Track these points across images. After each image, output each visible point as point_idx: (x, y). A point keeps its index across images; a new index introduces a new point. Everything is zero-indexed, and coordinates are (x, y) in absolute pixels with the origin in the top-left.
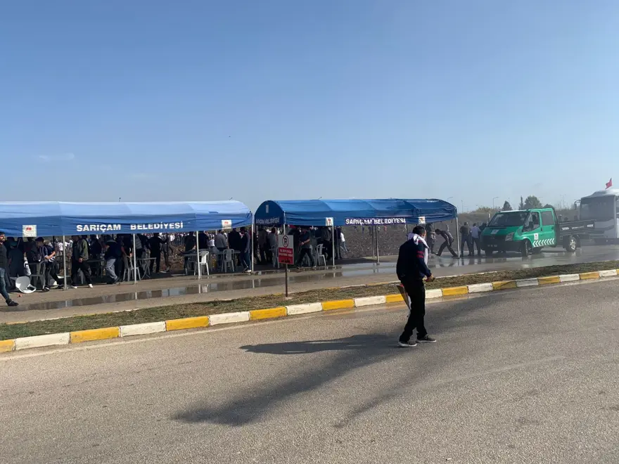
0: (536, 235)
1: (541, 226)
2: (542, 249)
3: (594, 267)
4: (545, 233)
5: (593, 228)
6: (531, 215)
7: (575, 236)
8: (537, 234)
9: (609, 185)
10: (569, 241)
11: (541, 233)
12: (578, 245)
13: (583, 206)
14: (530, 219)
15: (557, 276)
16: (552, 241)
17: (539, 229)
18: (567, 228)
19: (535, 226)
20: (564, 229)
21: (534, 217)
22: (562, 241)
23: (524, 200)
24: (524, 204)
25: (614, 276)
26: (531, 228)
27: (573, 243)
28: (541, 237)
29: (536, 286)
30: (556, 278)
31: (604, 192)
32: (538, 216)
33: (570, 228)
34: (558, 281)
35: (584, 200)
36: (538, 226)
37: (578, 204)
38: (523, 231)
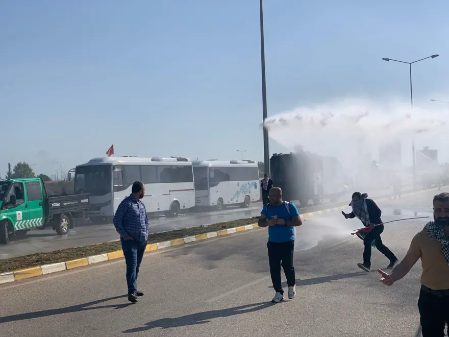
0: (19, 214)
1: (26, 202)
2: (28, 233)
3: (84, 253)
4: (31, 210)
5: (88, 203)
6: (13, 187)
7: (67, 214)
8: (20, 212)
9: (111, 152)
10: (60, 221)
11: (26, 211)
12: (70, 226)
13: (78, 175)
14: (12, 192)
15: (38, 267)
16: (39, 221)
17: (23, 205)
18: (58, 204)
19: (18, 201)
20: (54, 205)
21: (17, 189)
22: (52, 221)
23: (12, 168)
24: (13, 172)
25: (105, 262)
26: (12, 204)
27: (64, 223)
28: (26, 217)
29: (11, 283)
30: (38, 270)
31: (101, 160)
32: (23, 187)
33: (62, 205)
34: (39, 273)
35: (79, 169)
36: (22, 201)
37: (73, 174)
38: (2, 209)
